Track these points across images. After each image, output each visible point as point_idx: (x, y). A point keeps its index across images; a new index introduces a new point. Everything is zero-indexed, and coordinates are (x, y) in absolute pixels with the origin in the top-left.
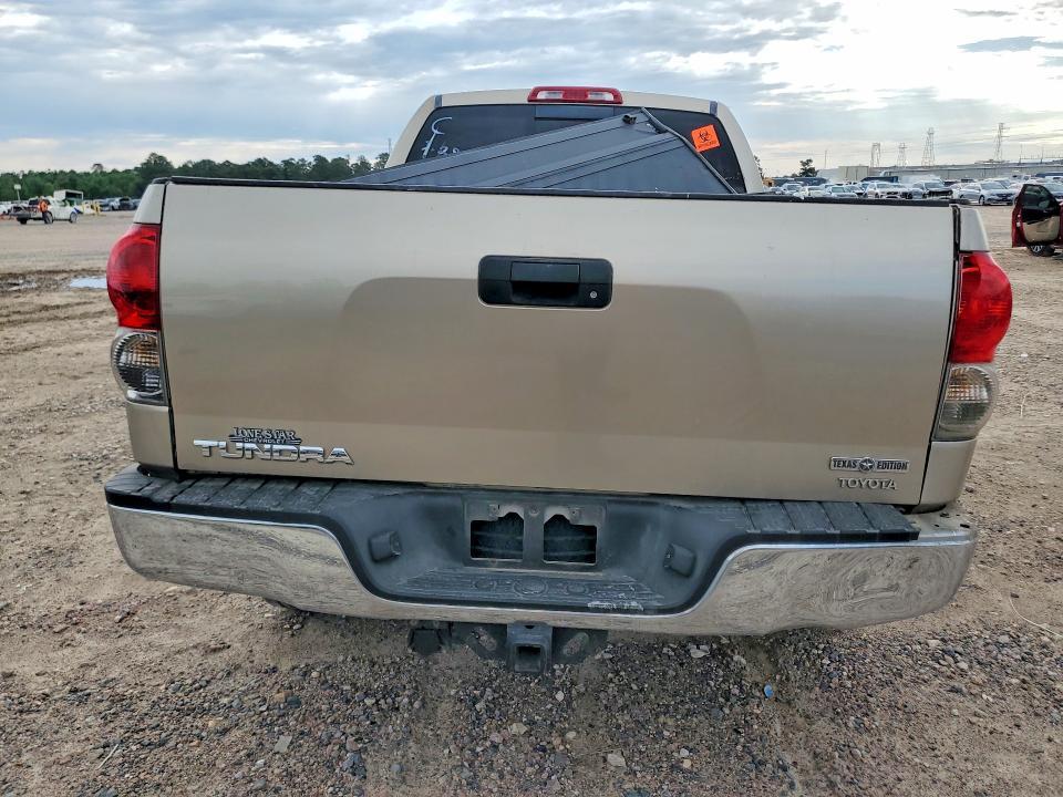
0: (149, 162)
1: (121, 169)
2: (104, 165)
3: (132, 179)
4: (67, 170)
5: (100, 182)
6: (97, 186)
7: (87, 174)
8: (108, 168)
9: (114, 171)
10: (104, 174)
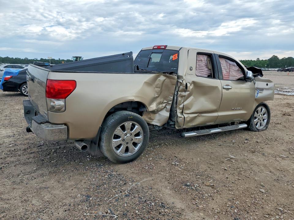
0: (272, 58)
1: (264, 59)
2: (260, 59)
3: (266, 62)
4: (250, 60)
5: (257, 63)
6: (256, 64)
7: (254, 61)
8: (261, 59)
9: (262, 60)
10: (259, 61)
